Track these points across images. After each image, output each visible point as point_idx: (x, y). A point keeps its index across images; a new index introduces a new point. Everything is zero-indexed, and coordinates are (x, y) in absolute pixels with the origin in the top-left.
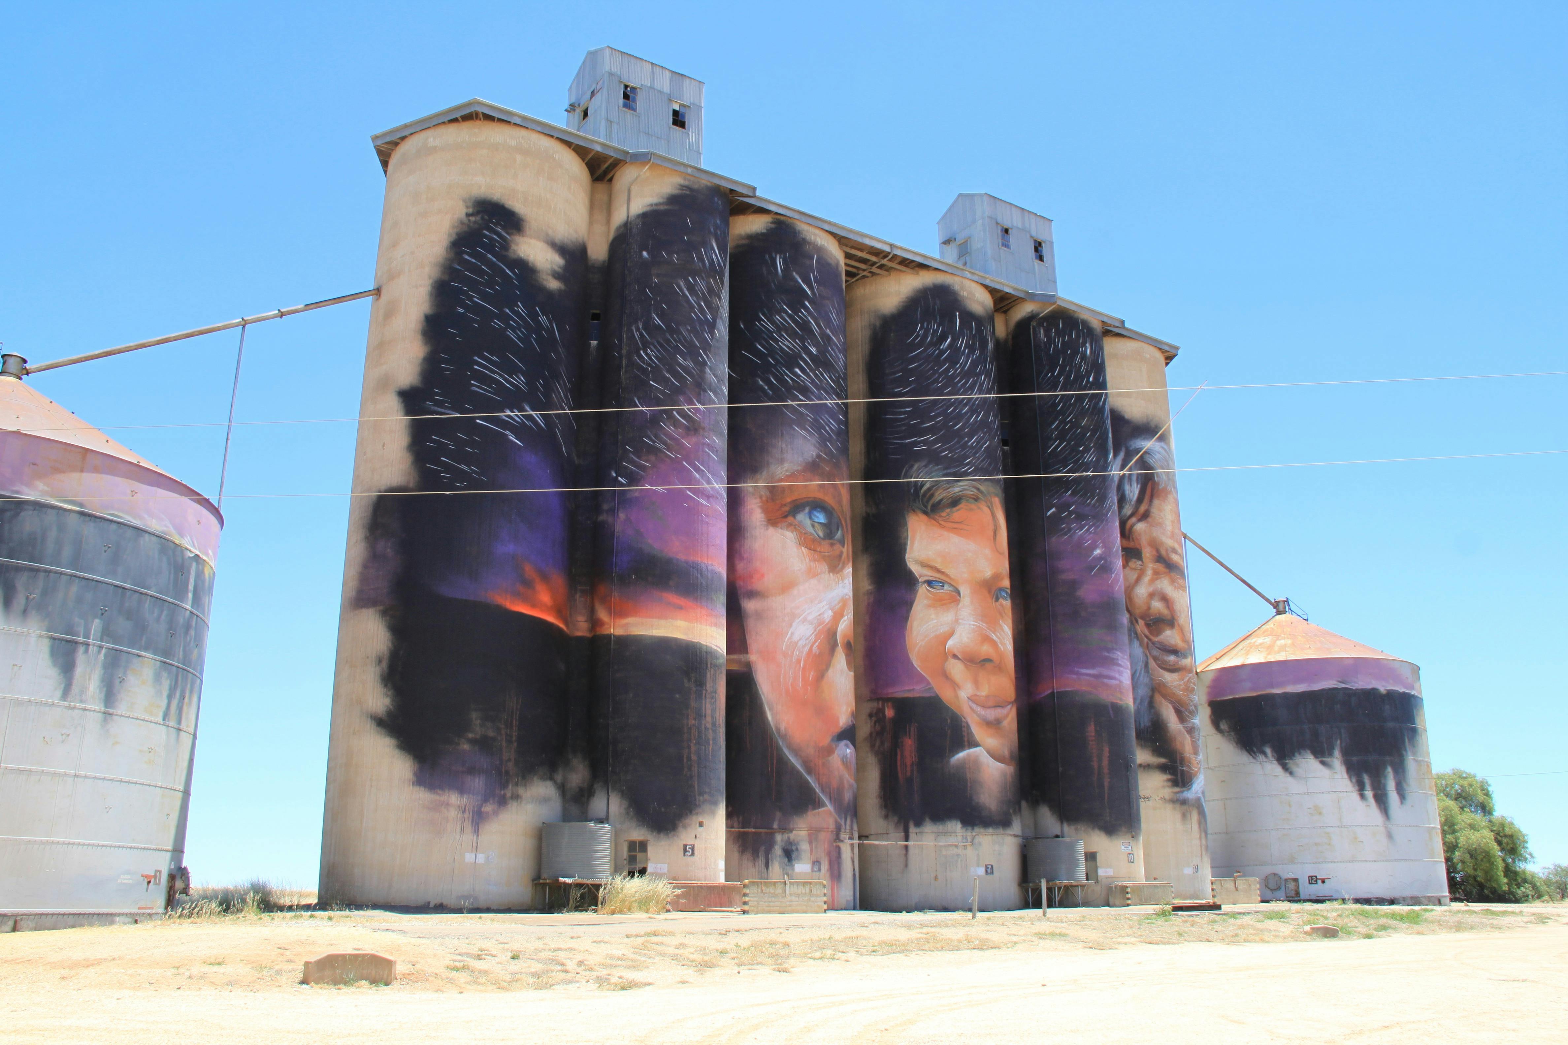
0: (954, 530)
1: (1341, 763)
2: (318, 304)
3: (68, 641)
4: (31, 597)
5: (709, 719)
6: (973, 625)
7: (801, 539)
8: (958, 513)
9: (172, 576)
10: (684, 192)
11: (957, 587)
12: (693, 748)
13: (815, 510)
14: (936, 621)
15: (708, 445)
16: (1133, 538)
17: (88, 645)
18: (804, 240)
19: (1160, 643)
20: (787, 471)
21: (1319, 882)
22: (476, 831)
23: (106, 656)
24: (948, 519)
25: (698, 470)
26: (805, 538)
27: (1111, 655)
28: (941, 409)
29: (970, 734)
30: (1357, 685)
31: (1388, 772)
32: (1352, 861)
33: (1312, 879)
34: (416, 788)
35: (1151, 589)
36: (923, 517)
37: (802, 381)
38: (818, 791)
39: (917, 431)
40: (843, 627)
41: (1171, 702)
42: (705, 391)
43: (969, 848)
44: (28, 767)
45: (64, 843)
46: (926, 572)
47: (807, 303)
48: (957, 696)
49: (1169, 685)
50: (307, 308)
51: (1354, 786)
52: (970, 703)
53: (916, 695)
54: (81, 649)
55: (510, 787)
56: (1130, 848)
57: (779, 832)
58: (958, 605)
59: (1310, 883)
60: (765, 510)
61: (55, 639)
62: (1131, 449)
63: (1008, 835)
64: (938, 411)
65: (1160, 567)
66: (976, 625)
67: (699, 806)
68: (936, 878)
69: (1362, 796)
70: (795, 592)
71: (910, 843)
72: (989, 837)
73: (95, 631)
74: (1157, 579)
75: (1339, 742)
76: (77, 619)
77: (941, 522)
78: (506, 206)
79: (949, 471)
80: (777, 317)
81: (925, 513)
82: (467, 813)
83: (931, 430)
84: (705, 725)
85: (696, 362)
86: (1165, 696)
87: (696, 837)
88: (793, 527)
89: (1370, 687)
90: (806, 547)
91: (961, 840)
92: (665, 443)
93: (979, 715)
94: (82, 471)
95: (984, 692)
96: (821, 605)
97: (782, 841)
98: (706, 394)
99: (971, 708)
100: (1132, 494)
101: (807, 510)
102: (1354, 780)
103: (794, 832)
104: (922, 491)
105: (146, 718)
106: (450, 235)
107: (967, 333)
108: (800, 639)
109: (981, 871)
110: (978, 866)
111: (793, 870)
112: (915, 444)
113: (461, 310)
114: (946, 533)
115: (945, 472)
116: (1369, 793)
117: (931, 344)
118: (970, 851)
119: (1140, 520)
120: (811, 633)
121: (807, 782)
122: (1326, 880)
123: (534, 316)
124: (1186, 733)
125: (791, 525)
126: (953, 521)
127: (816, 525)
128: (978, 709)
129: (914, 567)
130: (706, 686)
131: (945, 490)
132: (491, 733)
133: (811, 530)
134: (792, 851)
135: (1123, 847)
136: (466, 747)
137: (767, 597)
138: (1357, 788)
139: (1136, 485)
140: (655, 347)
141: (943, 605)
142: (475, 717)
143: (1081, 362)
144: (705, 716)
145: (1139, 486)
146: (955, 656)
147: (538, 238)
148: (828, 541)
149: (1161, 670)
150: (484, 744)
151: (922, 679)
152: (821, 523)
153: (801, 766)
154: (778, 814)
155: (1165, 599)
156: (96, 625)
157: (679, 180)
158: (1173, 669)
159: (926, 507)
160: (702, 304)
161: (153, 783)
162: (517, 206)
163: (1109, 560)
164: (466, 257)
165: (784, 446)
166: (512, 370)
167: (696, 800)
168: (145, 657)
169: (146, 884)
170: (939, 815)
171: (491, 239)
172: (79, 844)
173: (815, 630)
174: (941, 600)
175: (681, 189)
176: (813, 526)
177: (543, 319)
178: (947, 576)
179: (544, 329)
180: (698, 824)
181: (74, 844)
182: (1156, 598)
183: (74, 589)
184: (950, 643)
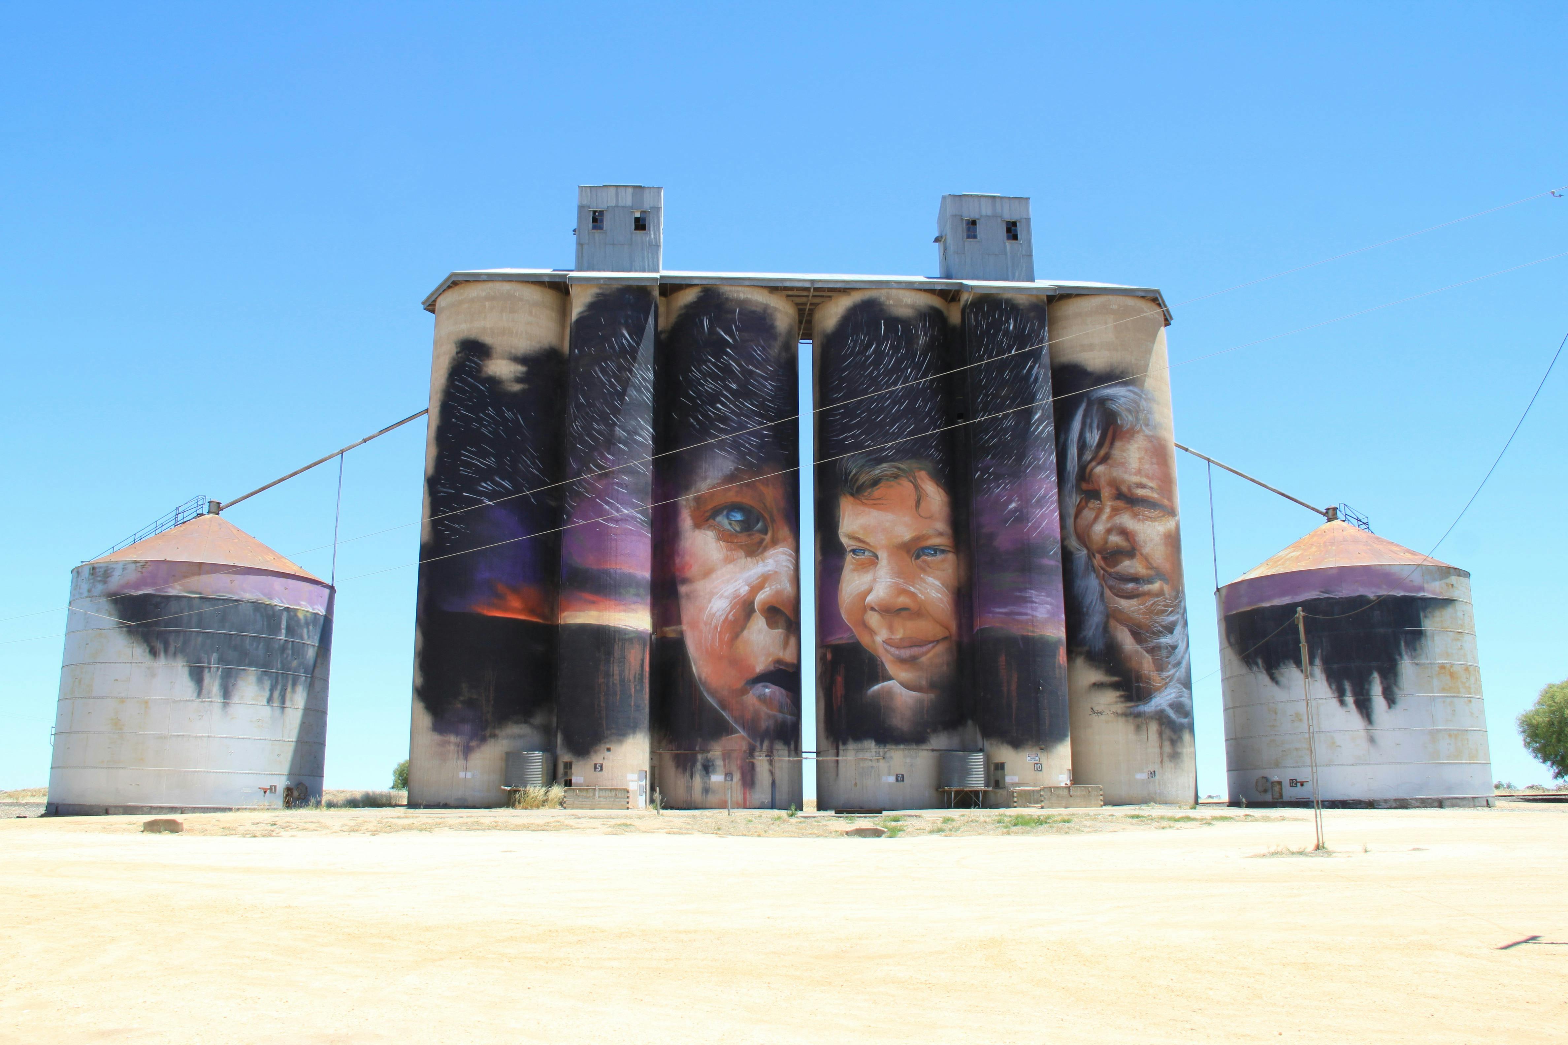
0: (875, 506)
1: (1321, 671)
2: (387, 429)
3: (199, 667)
4: (177, 646)
5: (616, 677)
6: (890, 582)
7: (719, 535)
8: (877, 492)
9: (265, 623)
10: (599, 298)
11: (875, 552)
12: (602, 698)
13: (733, 512)
14: (858, 582)
15: (617, 483)
16: (1092, 481)
17: (210, 668)
18: (727, 299)
19: (1117, 573)
20: (709, 485)
21: (1299, 784)
22: (466, 758)
23: (222, 672)
24: (869, 497)
25: (608, 503)
26: (722, 535)
27: (1024, 594)
28: (866, 407)
29: (884, 669)
30: (1340, 594)
31: (1374, 678)
32: (1329, 765)
33: (1293, 782)
34: (434, 733)
35: (1109, 525)
36: (850, 499)
37: (723, 413)
38: (731, 722)
39: (848, 428)
40: (762, 596)
41: (1127, 626)
42: (615, 444)
43: (881, 761)
44: (182, 734)
45: (204, 772)
46: (852, 542)
47: (728, 350)
48: (873, 641)
49: (1126, 610)
50: (381, 433)
51: (1333, 693)
52: (885, 645)
53: (844, 642)
54: (206, 671)
55: (489, 729)
56: (1037, 758)
57: (700, 753)
58: (876, 567)
59: (1291, 786)
60: (693, 518)
61: (191, 666)
62: (1092, 399)
63: (922, 750)
64: (863, 409)
65: (1120, 504)
66: (892, 581)
67: (607, 737)
68: (856, 785)
69: (1342, 703)
70: (714, 576)
71: (840, 758)
72: (901, 752)
73: (214, 660)
74: (1116, 515)
75: (1320, 651)
76: (203, 655)
77: (864, 501)
78: (480, 341)
79: (871, 457)
80: (704, 366)
81: (852, 495)
82: (460, 747)
83: (857, 426)
84: (613, 682)
85: (607, 425)
86: (1120, 622)
87: (604, 758)
88: (713, 527)
89: (1357, 594)
90: (723, 541)
91: (874, 755)
92: (585, 488)
93: (892, 655)
94: (200, 574)
95: (899, 635)
96: (737, 583)
97: (702, 759)
98: (616, 447)
99: (885, 649)
100: (1092, 441)
101: (725, 513)
102: (1334, 687)
103: (711, 752)
104: (850, 477)
105: (253, 703)
106: (448, 369)
107: (892, 337)
108: (718, 611)
109: (892, 779)
110: (889, 774)
111: (710, 779)
112: (846, 439)
113: (454, 420)
114: (867, 509)
115: (868, 458)
116: (1350, 699)
117: (859, 353)
118: (882, 764)
119: (1099, 464)
120: (727, 605)
121: (723, 716)
122: (1305, 783)
123: (500, 413)
124: (1145, 653)
125: (712, 526)
126: (874, 498)
127: (733, 522)
128: (893, 650)
129: (844, 540)
130: (614, 655)
131: (867, 474)
132: (475, 696)
133: (729, 527)
134: (709, 766)
135: (1029, 758)
136: (459, 706)
137: (694, 582)
138: (1336, 694)
139: (1096, 431)
140: (580, 419)
141: (864, 568)
142: (464, 686)
143: (1003, 338)
144: (613, 675)
145: (1099, 432)
146: (873, 609)
147: (503, 358)
148: (745, 533)
149: (1116, 598)
150: (471, 703)
151: (849, 629)
152: (738, 521)
153: (717, 705)
154: (699, 740)
155: (1124, 532)
156: (214, 656)
157: (595, 290)
158: (1130, 596)
159: (853, 490)
160: (613, 380)
161: (262, 738)
162: (487, 340)
163: (1025, 511)
164: (457, 383)
165: (707, 466)
166: (484, 455)
167: (604, 733)
168: (249, 670)
169: (263, 793)
170: (859, 737)
171: (470, 367)
172: (214, 772)
173: (731, 603)
174: (862, 564)
175: (597, 297)
176: (730, 524)
177: (508, 414)
178: (868, 544)
179: (509, 421)
180: (606, 750)
181: (210, 772)
182: (1114, 533)
183: (200, 639)
184: (869, 599)
